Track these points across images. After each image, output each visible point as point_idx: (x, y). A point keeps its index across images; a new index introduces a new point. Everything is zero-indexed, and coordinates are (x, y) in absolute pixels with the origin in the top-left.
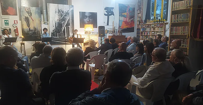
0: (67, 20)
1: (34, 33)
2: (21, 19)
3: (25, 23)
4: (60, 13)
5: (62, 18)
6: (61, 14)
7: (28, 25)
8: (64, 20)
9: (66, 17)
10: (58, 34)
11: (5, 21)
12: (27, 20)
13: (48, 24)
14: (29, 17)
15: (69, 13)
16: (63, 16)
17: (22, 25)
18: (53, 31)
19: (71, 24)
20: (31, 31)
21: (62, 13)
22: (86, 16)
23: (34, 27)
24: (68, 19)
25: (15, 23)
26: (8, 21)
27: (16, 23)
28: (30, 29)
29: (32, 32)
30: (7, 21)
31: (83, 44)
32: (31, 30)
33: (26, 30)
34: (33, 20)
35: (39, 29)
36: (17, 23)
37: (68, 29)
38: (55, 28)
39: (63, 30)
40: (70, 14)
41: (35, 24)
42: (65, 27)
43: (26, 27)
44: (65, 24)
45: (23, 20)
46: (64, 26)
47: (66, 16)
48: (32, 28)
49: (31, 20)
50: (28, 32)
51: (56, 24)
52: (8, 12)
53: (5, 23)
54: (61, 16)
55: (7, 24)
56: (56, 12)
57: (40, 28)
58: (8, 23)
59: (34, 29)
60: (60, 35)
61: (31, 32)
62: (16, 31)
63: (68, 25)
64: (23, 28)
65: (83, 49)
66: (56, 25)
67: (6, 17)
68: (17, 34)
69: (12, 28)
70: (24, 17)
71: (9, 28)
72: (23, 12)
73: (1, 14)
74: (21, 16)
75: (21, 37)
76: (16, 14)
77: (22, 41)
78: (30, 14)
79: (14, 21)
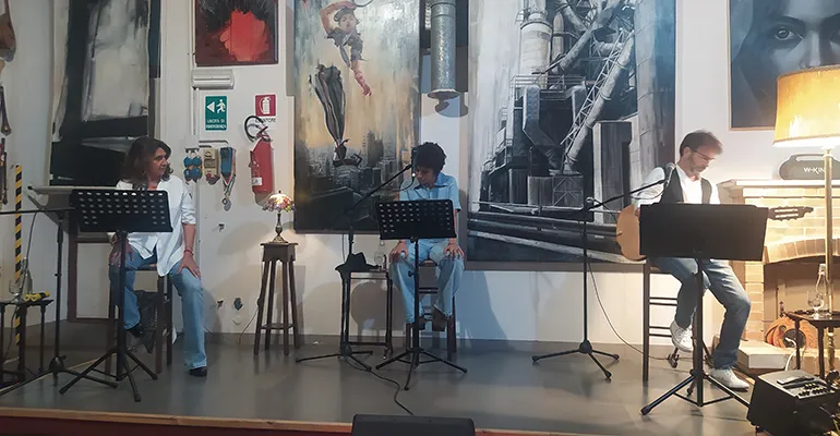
0: (615, 71)
1: (370, 177)
2: (293, 88)
3: (315, 111)
4: (558, 19)
5: (572, 54)
6: (568, 24)
7: (336, 123)
8: (586, 67)
9: (608, 46)
10: (537, 185)
11: (209, 100)
12: (330, 84)
13: (464, 111)
14: (341, 66)
15: (631, 14)
16: (582, 41)
17: (298, 126)
18: (499, 158)
19: (645, 102)
20: (349, 162)
21: (576, 21)
22: (800, 28)
23: (371, 136)
24: (623, 58)
25: (259, 112)
26: (224, 99)
27: (266, 109)
28: (341, 150)
29: (352, 168)
30: (216, 100)
31: (754, 270)
32: (348, 156)
33: (322, 155)
34: (367, 90)
35: (403, 148)
36: (273, 112)
37: (618, 142)
38: (510, 134)
39: (572, 152)
40: (646, 19)
41: (378, 117)
42: (597, 129)
43: (319, 139)
44: (597, 104)
45: (307, 88)
46: (588, 121)
47: (603, 34)
48: (355, 143)
49: (351, 90)
50: (328, 171)
51: (519, 103)
52: (227, 45)
53: (207, 118)
54: (568, 43)
55: (216, 118)
56: (527, 15)
57: (409, 140)
58: (223, 115)
59: (370, 148)
60: (545, 194)
61: (346, 172)
62: (262, 159)
63: (621, 104)
64: (303, 143)
65: (757, 316)
66: (518, 114)
67: (216, 74)
68: (259, 181)
69: (243, 149)
70: (315, 71)
71: (224, 145)
72: (307, 35)
73: (192, 58)
74: (294, 64)
75: (273, 202)
76: (269, 57)
77: (279, 231)
78: (348, 49)
79: (259, 99)
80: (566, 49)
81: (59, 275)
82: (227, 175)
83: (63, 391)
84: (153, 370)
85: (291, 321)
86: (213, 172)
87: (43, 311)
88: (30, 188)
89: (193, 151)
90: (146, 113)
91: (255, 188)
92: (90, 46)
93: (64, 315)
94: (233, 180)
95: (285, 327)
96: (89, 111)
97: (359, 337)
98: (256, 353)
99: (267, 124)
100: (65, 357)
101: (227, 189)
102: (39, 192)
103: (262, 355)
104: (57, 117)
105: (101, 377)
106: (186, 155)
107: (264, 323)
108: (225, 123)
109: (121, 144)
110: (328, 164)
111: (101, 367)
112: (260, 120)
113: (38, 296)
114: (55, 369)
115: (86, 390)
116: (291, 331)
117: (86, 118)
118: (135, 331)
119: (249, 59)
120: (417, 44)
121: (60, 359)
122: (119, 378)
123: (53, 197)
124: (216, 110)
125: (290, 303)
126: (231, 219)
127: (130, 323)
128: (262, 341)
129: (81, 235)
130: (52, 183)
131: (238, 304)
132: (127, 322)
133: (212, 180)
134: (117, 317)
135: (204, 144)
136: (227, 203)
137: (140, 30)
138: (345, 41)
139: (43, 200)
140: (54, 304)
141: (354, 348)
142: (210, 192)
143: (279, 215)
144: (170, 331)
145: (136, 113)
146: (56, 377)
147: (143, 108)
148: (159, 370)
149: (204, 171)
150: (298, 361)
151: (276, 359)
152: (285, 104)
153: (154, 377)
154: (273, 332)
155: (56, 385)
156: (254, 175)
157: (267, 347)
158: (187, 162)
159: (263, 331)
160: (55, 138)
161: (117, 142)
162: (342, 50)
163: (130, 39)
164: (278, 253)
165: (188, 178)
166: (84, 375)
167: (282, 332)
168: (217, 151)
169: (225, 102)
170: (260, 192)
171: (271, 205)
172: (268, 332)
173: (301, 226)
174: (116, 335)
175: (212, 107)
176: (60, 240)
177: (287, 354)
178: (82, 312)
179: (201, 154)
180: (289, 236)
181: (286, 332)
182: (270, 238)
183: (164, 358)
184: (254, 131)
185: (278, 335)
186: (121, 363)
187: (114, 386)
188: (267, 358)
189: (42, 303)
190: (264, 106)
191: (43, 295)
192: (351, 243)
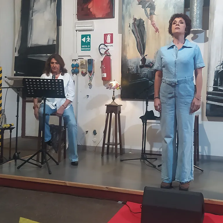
2: (121, 30)
3: (132, 41)
7: (141, 47)
11: (83, 36)
13: (206, 40)
14: (144, 18)
17: (124, 48)
25: (105, 42)
26: (90, 35)
27: (109, 40)
28: (144, 60)
29: (149, 69)
30: (86, 36)
32: (147, 63)
33: (134, 63)
34: (157, 30)
36: (112, 42)
41: (162, 44)
45: (128, 30)
48: (151, 55)
49: (149, 30)
50: (137, 70)
52: (91, 10)
53: (82, 45)
55: (86, 45)
58: (89, 44)
61: (146, 71)
62: (106, 64)
64: (126, 57)
67: (86, 24)
68: (105, 75)
69: (98, 60)
70: (132, 21)
71: (89, 58)
72: (128, 4)
73: (75, 17)
74: (122, 18)
75: (111, 85)
76: (110, 15)
77: (114, 99)
78: (148, 9)
79: (106, 35)
81: (17, 116)
82: (90, 72)
83: (19, 168)
84: (57, 161)
85: (118, 142)
86: (84, 71)
87: (11, 132)
88: (6, 77)
89: (75, 60)
90: (55, 43)
91: (103, 79)
92: (31, 12)
93: (20, 134)
94: (93, 74)
95: (116, 144)
96: (30, 42)
97: (151, 151)
98: (102, 156)
99: (109, 47)
100: (20, 153)
101: (91, 79)
102: (9, 79)
103: (105, 157)
104: (17, 45)
105: (35, 162)
106: (72, 63)
107: (106, 142)
108: (90, 47)
109: (44, 57)
110: (137, 67)
111: (35, 158)
112: (106, 46)
113: (9, 126)
114: (16, 158)
115: (29, 168)
116: (119, 146)
117: (29, 46)
118: (49, 143)
119: (101, 16)
120: (183, 6)
121: (18, 154)
122: (42, 163)
123: (16, 81)
124: (86, 41)
125: (118, 133)
126: (92, 93)
127: (47, 139)
128: (105, 151)
129: (27, 99)
130: (15, 75)
131: (95, 133)
132: (46, 139)
133: (84, 74)
134: (42, 136)
135: (81, 57)
136: (90, 85)
137: (53, 4)
138: (147, 6)
139: (11, 82)
140: (15, 129)
141: (148, 156)
142: (83, 80)
143: (114, 91)
144: (65, 143)
145: (51, 43)
146: (16, 161)
147: (54, 40)
148: (59, 161)
149: (80, 70)
150: (121, 161)
151: (112, 159)
152: (117, 38)
153: (58, 164)
154: (111, 146)
155: (16, 165)
156: (103, 72)
157: (108, 153)
158: (73, 66)
159: (106, 146)
160: (16, 54)
161: (42, 57)
162: (145, 10)
163: (48, 8)
164: (113, 109)
165: (73, 73)
166: (27, 161)
167: (114, 147)
168: (86, 61)
169: (90, 37)
170: (106, 80)
171: (110, 87)
172: (108, 147)
173: (125, 96)
174: (41, 145)
175: (84, 40)
176: (18, 101)
177: (116, 157)
178: (28, 133)
179: (79, 62)
180: (118, 101)
181: (116, 147)
182: (110, 102)
183: (62, 155)
184: (103, 51)
185: (113, 148)
186: (43, 157)
187: (40, 167)
188: (108, 158)
189: (10, 128)
190: (108, 38)
191: (11, 125)
192: (147, 105)
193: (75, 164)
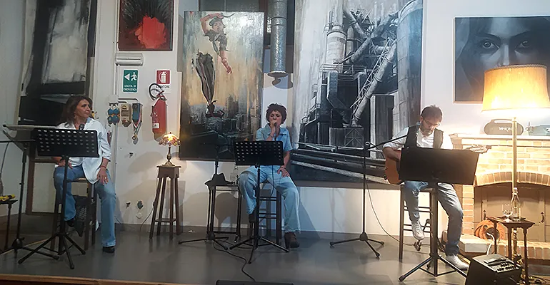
0: (385, 64)
1: (229, 125)
2: (181, 67)
3: (195, 82)
4: (350, 30)
5: (358, 52)
6: (356, 34)
7: (209, 90)
8: (367, 60)
9: (381, 48)
10: (335, 133)
11: (126, 72)
12: (205, 66)
13: (290, 85)
14: (213, 54)
15: (395, 29)
16: (364, 45)
17: (184, 91)
18: (311, 115)
19: (403, 84)
20: (216, 115)
21: (361, 32)
23: (231, 99)
24: (390, 56)
25: (159, 81)
26: (136, 72)
27: (163, 79)
28: (211, 107)
29: (218, 119)
30: (131, 72)
31: (468, 190)
33: (199, 110)
34: (229, 70)
35: (251, 107)
36: (168, 81)
37: (386, 107)
38: (319, 101)
39: (358, 113)
40: (404, 32)
41: (236, 87)
42: (373, 99)
43: (197, 99)
44: (374, 83)
45: (191, 68)
46: (368, 94)
47: (378, 41)
48: (221, 101)
49: (219, 69)
50: (202, 120)
51: (325, 81)
52: (139, 38)
53: (124, 84)
54: (356, 45)
55: (130, 84)
56: (331, 27)
57: (255, 104)
58: (135, 82)
59: (230, 107)
60: (340, 139)
61: (214, 121)
62: (159, 112)
63: (388, 84)
64: (187, 102)
65: (469, 219)
66: (324, 88)
67: (132, 56)
68: (158, 125)
69: (147, 104)
70: (196, 57)
71: (135, 102)
72: (191, 34)
73: (116, 45)
74: (182, 52)
75: (166, 139)
76: (166, 46)
77: (169, 158)
78: (218, 43)
79: (159, 73)
80: (355, 48)
81: (22, 184)
82: (136, 121)
83: (20, 262)
84: (83, 248)
85: (175, 217)
86: (127, 119)
87: (10, 207)
88: (4, 126)
89: (114, 104)
90: (84, 79)
91: (154, 130)
92: (49, 35)
93: (23, 211)
94: (140, 124)
95: (171, 221)
96: (46, 77)
97: (219, 228)
98: (151, 237)
99: (163, 89)
100: (24, 239)
101: (136, 130)
102: (10, 128)
103: (154, 238)
104: (25, 79)
105: (48, 252)
106: (109, 108)
107: (157, 218)
108: (136, 88)
110: (202, 115)
111: (48, 246)
112: (159, 86)
113: (6, 198)
114: (16, 247)
115: (37, 261)
116: (175, 223)
117: (44, 82)
119: (153, 47)
120: (262, 42)
121: (20, 240)
122: (60, 252)
123: (20, 132)
124: (130, 79)
125: (174, 205)
126: (137, 149)
127: (68, 217)
128: (155, 230)
129: (37, 158)
130: (20, 123)
131: (140, 205)
132: (66, 216)
133: (126, 124)
134: (60, 212)
135: (122, 101)
136: (135, 139)
137: (82, 26)
138: (216, 38)
139: (13, 134)
140: (18, 202)
141: (217, 235)
142: (123, 132)
143: (170, 148)
144: (94, 222)
145: (77, 79)
146: (16, 252)
147: (82, 76)
148: (86, 248)
149: (121, 118)
150: (180, 243)
151: (165, 242)
152: (176, 77)
153: (84, 253)
154: (163, 224)
155: (16, 257)
156: (154, 121)
157: (158, 233)
158: (110, 112)
159: (156, 223)
160: (23, 94)
161: (63, 98)
162: (214, 44)
163: (76, 31)
164: (168, 172)
165: (110, 123)
166: (36, 251)
167: (169, 224)
168: (130, 105)
169: (137, 74)
170: (158, 133)
171: (164, 142)
172: (159, 224)
173: (183, 155)
174: (59, 224)
175: (128, 77)
176: (24, 161)
177: (171, 238)
178: (35, 208)
179: (119, 106)
180: (175, 161)
181: (171, 224)
182: (163, 162)
183: (90, 240)
184: (155, 94)
185: (165, 226)
186: (62, 243)
187: (56, 258)
188: (158, 241)
189: (10, 202)
190: (162, 77)
191: (10, 197)
192: (217, 167)
193: (110, 250)
